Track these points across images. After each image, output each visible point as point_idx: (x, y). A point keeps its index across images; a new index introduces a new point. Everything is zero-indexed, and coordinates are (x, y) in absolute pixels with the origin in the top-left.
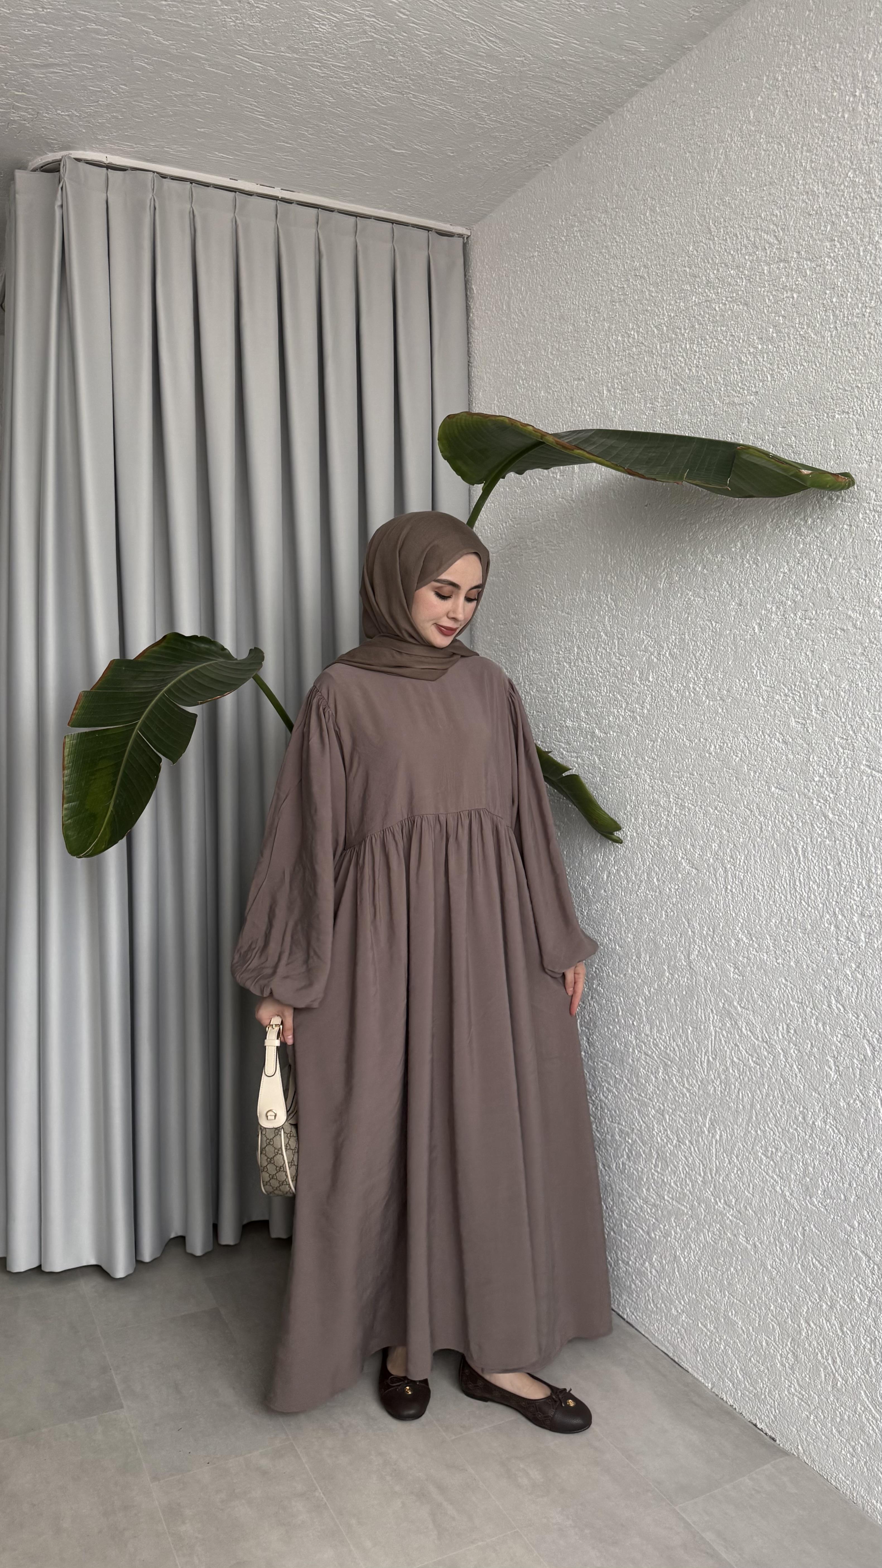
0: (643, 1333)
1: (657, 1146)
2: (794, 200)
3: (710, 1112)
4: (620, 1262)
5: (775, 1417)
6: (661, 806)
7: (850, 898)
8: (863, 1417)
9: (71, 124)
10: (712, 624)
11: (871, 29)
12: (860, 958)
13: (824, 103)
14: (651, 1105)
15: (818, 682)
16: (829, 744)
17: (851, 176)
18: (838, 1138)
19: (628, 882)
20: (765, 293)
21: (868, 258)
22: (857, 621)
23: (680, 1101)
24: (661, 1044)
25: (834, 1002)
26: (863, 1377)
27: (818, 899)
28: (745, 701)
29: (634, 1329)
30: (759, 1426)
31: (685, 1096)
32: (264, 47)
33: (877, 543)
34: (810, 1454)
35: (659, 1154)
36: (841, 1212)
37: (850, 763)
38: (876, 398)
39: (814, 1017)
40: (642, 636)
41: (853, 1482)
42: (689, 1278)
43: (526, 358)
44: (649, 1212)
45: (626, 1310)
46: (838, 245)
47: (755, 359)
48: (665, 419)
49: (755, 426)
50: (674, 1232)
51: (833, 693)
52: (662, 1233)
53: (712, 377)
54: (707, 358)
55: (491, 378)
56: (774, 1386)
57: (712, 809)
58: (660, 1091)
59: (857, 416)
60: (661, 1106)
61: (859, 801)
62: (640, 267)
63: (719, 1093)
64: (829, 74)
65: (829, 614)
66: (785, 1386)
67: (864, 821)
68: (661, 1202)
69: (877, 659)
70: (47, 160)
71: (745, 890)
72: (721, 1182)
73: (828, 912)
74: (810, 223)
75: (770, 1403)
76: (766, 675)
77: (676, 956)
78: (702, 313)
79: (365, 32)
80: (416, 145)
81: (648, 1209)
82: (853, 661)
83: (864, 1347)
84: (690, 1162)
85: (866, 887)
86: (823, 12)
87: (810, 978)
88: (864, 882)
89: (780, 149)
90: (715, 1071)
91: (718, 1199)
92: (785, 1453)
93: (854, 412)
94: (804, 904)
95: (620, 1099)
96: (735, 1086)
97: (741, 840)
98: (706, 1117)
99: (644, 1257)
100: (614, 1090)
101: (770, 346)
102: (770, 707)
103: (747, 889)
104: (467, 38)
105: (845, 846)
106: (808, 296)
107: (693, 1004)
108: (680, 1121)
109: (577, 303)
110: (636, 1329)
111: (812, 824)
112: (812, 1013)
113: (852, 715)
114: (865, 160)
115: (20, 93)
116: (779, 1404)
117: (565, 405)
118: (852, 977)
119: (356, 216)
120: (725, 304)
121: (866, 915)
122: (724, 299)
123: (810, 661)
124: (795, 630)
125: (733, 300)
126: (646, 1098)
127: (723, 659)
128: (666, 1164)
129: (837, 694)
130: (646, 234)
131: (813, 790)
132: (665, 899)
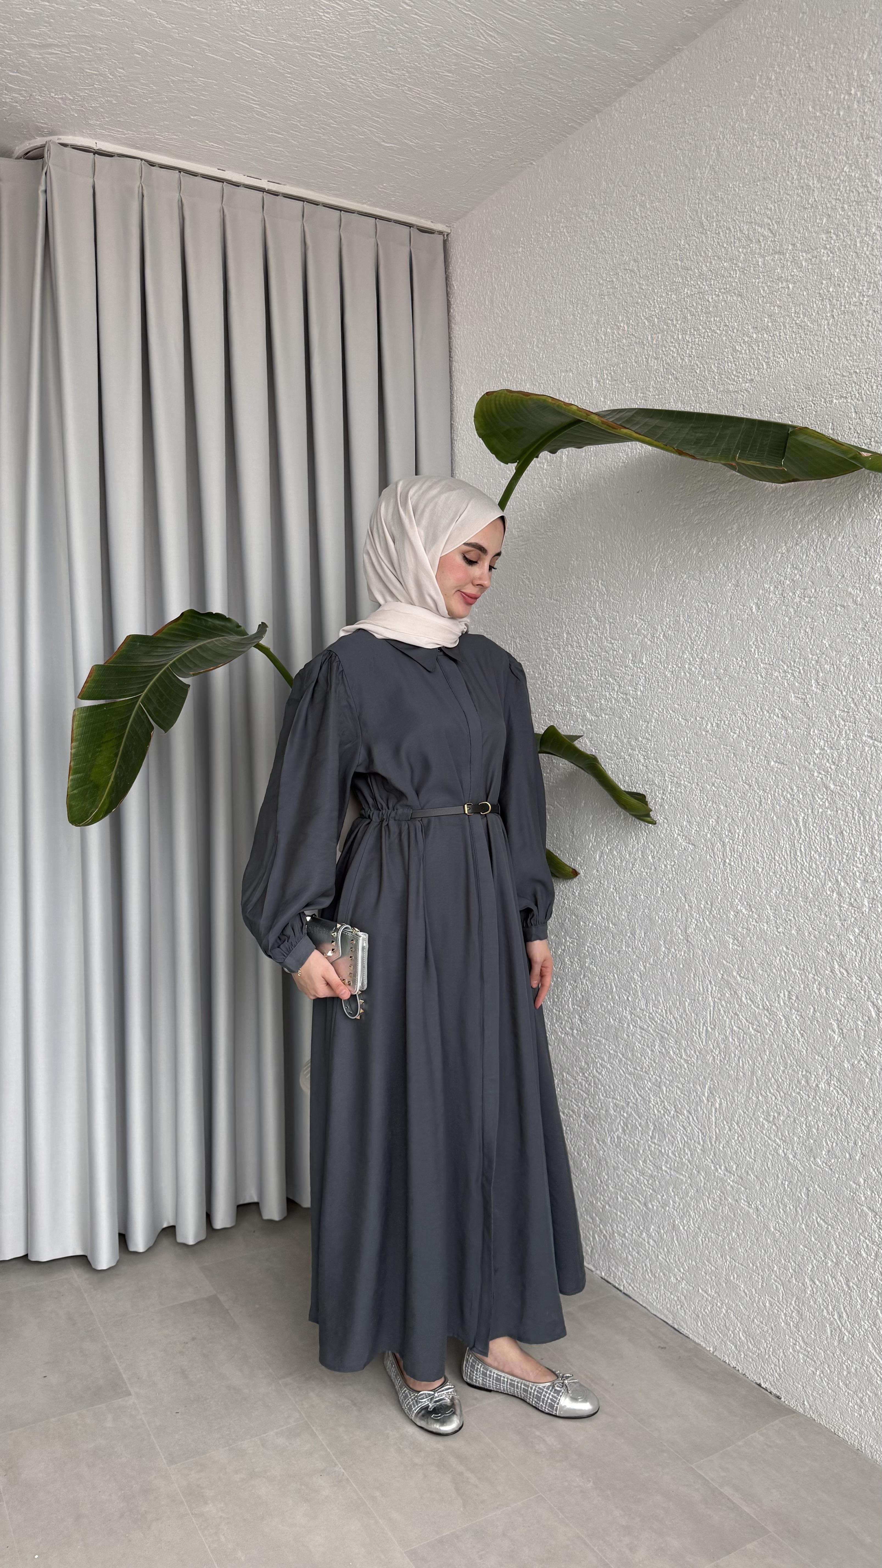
0: (641, 1303)
1: (654, 1117)
2: (789, 195)
3: (709, 1081)
4: (616, 1235)
5: (780, 1375)
6: (656, 785)
7: (853, 865)
8: (871, 1368)
9: (63, 108)
10: (708, 606)
11: (866, 30)
12: (864, 922)
13: (820, 101)
14: (647, 1078)
15: (818, 658)
16: (830, 717)
17: (847, 171)
18: (842, 1099)
19: (621, 861)
20: (760, 285)
21: (865, 249)
22: (857, 597)
23: (677, 1072)
24: (657, 1017)
25: (837, 967)
26: (870, 1329)
27: (820, 867)
28: (743, 679)
29: (631, 1300)
30: (763, 1385)
31: (683, 1067)
32: (266, 34)
33: (877, 521)
34: (816, 1408)
35: (656, 1126)
36: (846, 1170)
37: (851, 734)
38: (875, 382)
39: (817, 983)
40: (634, 620)
41: (861, 1433)
42: (689, 1246)
43: (510, 352)
44: (646, 1183)
45: (623, 1282)
46: (834, 237)
47: (750, 348)
50: (673, 1201)
52: (659, 1203)
53: (706, 366)
54: (701, 348)
55: (473, 372)
56: (779, 1345)
57: (709, 785)
58: (656, 1064)
59: (855, 401)
60: (658, 1078)
61: (861, 771)
62: (630, 261)
63: (718, 1062)
64: (823, 73)
65: (829, 591)
66: (790, 1345)
67: (866, 790)
68: (658, 1173)
69: (878, 634)
70: (35, 145)
71: (744, 863)
72: (721, 1149)
73: (830, 880)
74: (806, 216)
75: (774, 1362)
76: (765, 652)
77: (673, 930)
78: (695, 304)
79: (368, 22)
80: (406, 139)
81: (645, 1181)
82: (853, 636)
83: (871, 1300)
84: (689, 1131)
85: (869, 854)
86: (817, 14)
87: (812, 945)
88: (867, 850)
89: (774, 146)
90: (714, 1040)
91: (718, 1166)
92: (790, 1411)
93: (851, 397)
94: (806, 874)
95: (615, 1074)
96: (735, 1055)
97: (740, 814)
98: (705, 1087)
99: (641, 1228)
100: (608, 1066)
101: (765, 335)
102: (769, 684)
103: (746, 862)
104: (466, 31)
105: (847, 815)
106: (804, 287)
107: (690, 976)
108: (678, 1091)
109: (564, 297)
110: (634, 1300)
111: (813, 796)
112: (815, 979)
113: (853, 689)
114: (860, 155)
115: (15, 74)
116: (784, 1363)
118: (856, 941)
119: (341, 211)
120: (718, 296)
121: (869, 880)
122: (717, 290)
123: (810, 638)
124: (793, 608)
125: (727, 291)
126: (642, 1071)
127: (720, 639)
128: (663, 1135)
129: (837, 667)
130: (635, 229)
131: (814, 762)
132: (661, 875)
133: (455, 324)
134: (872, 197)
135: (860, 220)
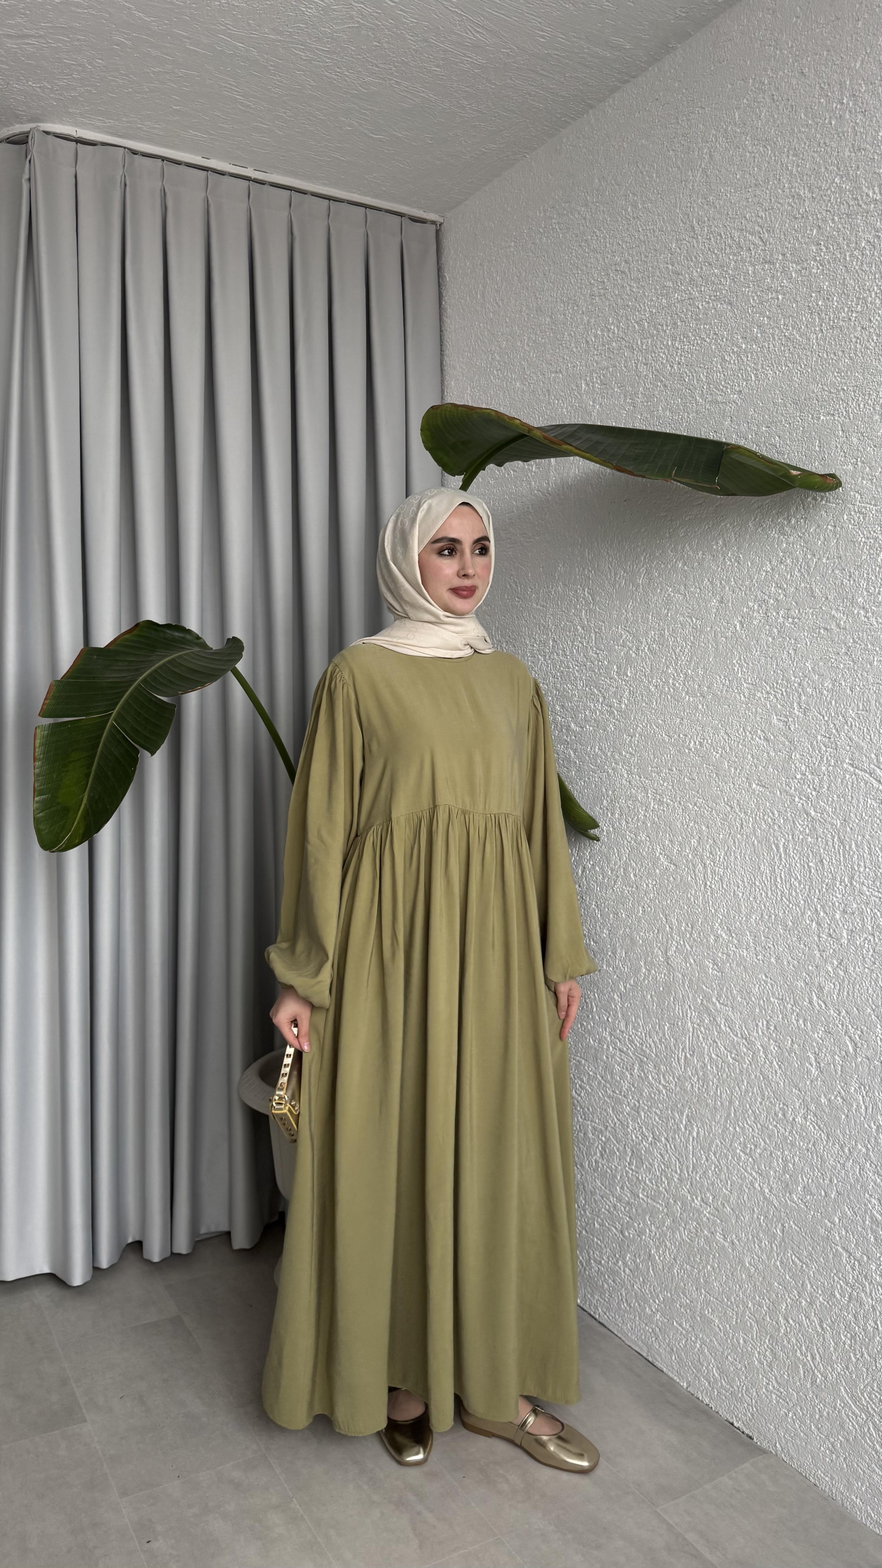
0: (616, 1333)
1: (632, 1143)
2: (780, 203)
3: (687, 1109)
4: (592, 1261)
5: (752, 1415)
7: (833, 895)
8: (843, 1413)
9: (42, 97)
10: (692, 621)
11: (859, 38)
12: (841, 953)
13: (811, 108)
14: (626, 1102)
15: (801, 680)
16: (811, 742)
17: (838, 182)
18: (818, 1135)
19: (603, 877)
20: (750, 294)
21: (854, 263)
22: (840, 621)
23: (656, 1098)
24: (637, 1041)
25: (815, 999)
26: (843, 1372)
27: (800, 896)
28: (726, 698)
30: (736, 1424)
31: (661, 1093)
32: (247, 28)
33: (862, 544)
34: (788, 1451)
35: (633, 1152)
36: (822, 1208)
37: (833, 761)
39: (795, 1014)
40: (619, 631)
41: (832, 1478)
42: (664, 1276)
43: (500, 349)
44: (623, 1210)
45: (598, 1310)
46: (824, 250)
47: (739, 358)
48: (645, 414)
49: (739, 425)
50: (649, 1230)
51: (816, 691)
52: (636, 1231)
53: (695, 375)
54: (690, 356)
55: (464, 368)
56: (752, 1384)
57: (691, 804)
58: (635, 1088)
60: (636, 1103)
61: (842, 799)
62: (621, 262)
63: (696, 1090)
64: (816, 81)
65: (812, 613)
66: (763, 1384)
67: (847, 819)
68: (635, 1200)
69: (860, 658)
70: (14, 132)
71: (724, 886)
72: (698, 1179)
73: (810, 909)
74: (796, 226)
75: (747, 1401)
76: (748, 672)
77: (653, 952)
78: (685, 310)
79: (352, 17)
80: (395, 131)
81: (622, 1208)
82: (836, 660)
84: (666, 1159)
85: (849, 885)
86: (810, 19)
87: (791, 974)
88: (846, 880)
89: (766, 152)
90: (693, 1067)
91: (694, 1197)
92: (763, 1451)
93: (839, 414)
94: (786, 901)
95: (594, 1096)
96: (713, 1083)
97: (721, 836)
98: (683, 1114)
99: (617, 1256)
100: (587, 1087)
101: (754, 346)
102: (752, 704)
103: (727, 885)
104: (454, 28)
105: (827, 844)
106: (794, 299)
107: (670, 999)
108: (656, 1118)
109: (555, 295)
110: (608, 1329)
111: (794, 822)
112: (793, 1011)
113: (835, 714)
114: (851, 167)
116: (756, 1402)
117: (542, 397)
118: (834, 973)
119: (330, 200)
120: (708, 303)
122: (707, 297)
123: (793, 659)
124: (777, 628)
125: (717, 299)
126: (621, 1095)
127: (704, 656)
128: (641, 1162)
129: (819, 692)
130: (627, 229)
131: (795, 787)
132: (642, 894)
133: (447, 317)
134: (862, 210)
135: (850, 233)
